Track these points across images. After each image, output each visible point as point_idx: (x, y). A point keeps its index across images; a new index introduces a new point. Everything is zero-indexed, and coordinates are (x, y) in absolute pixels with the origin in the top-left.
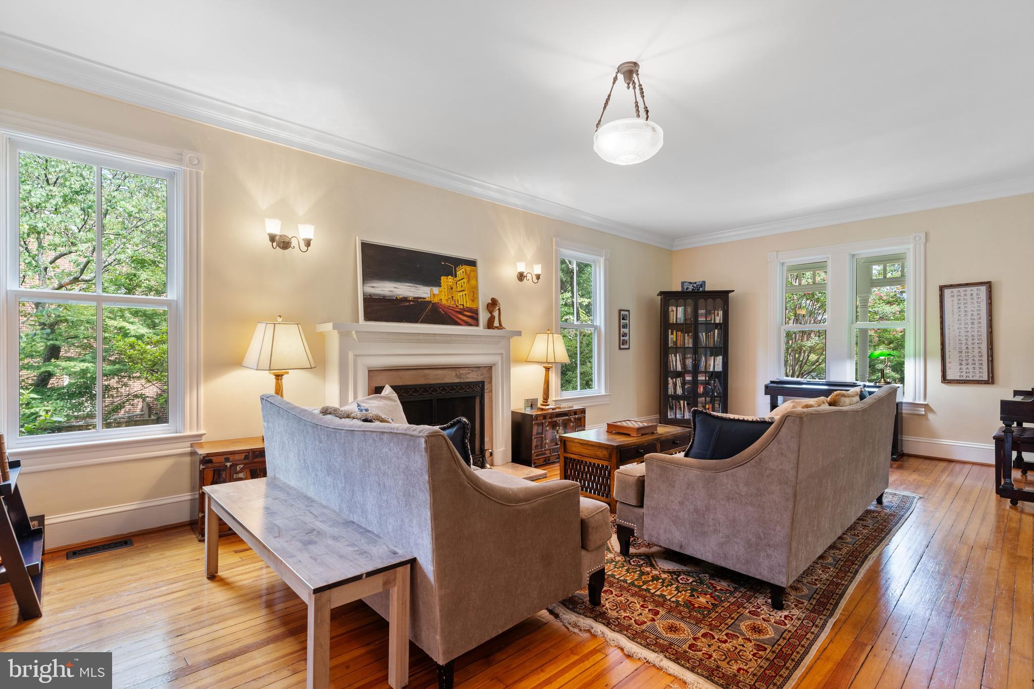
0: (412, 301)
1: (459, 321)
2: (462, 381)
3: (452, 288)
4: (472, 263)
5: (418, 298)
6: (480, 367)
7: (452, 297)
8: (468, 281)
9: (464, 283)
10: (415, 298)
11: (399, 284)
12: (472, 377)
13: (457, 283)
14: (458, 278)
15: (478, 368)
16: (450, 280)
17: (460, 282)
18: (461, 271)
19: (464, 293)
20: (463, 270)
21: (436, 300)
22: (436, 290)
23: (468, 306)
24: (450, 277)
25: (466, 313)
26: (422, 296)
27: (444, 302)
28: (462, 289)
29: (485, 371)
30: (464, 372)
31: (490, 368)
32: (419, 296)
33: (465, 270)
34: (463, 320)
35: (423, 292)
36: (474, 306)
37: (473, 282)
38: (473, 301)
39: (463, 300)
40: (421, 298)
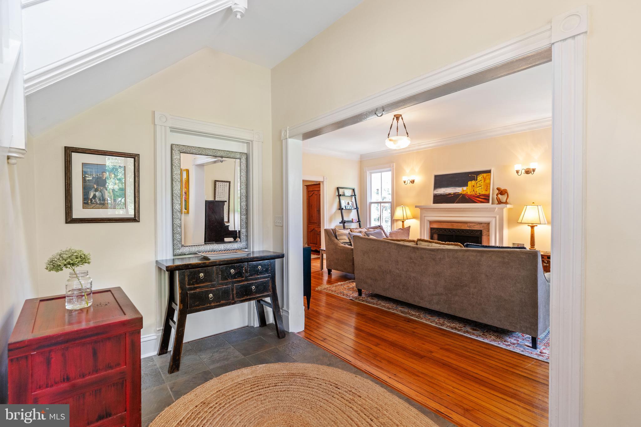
0: (452, 194)
1: (476, 201)
2: (471, 229)
3: (474, 186)
4: (489, 172)
5: (455, 193)
6: (482, 223)
7: (474, 190)
8: (484, 181)
9: (481, 182)
10: (454, 193)
11: (448, 188)
12: (477, 228)
13: (477, 183)
14: (478, 181)
15: (480, 223)
16: (473, 183)
17: (479, 183)
18: (480, 177)
19: (481, 188)
20: (482, 176)
21: (464, 193)
22: (465, 188)
23: (483, 193)
24: (473, 181)
25: (481, 197)
26: (457, 192)
27: (469, 193)
28: (480, 185)
29: (485, 225)
30: (472, 225)
31: (488, 224)
32: (456, 192)
33: (483, 176)
34: (479, 201)
35: (459, 190)
36: (487, 193)
37: (487, 181)
38: (486, 190)
39: (480, 191)
40: (457, 193)
